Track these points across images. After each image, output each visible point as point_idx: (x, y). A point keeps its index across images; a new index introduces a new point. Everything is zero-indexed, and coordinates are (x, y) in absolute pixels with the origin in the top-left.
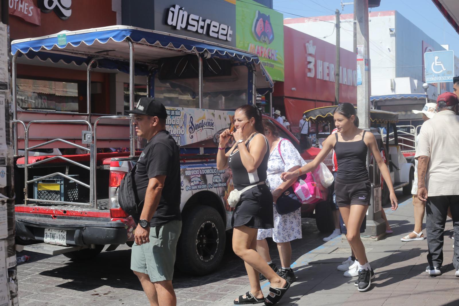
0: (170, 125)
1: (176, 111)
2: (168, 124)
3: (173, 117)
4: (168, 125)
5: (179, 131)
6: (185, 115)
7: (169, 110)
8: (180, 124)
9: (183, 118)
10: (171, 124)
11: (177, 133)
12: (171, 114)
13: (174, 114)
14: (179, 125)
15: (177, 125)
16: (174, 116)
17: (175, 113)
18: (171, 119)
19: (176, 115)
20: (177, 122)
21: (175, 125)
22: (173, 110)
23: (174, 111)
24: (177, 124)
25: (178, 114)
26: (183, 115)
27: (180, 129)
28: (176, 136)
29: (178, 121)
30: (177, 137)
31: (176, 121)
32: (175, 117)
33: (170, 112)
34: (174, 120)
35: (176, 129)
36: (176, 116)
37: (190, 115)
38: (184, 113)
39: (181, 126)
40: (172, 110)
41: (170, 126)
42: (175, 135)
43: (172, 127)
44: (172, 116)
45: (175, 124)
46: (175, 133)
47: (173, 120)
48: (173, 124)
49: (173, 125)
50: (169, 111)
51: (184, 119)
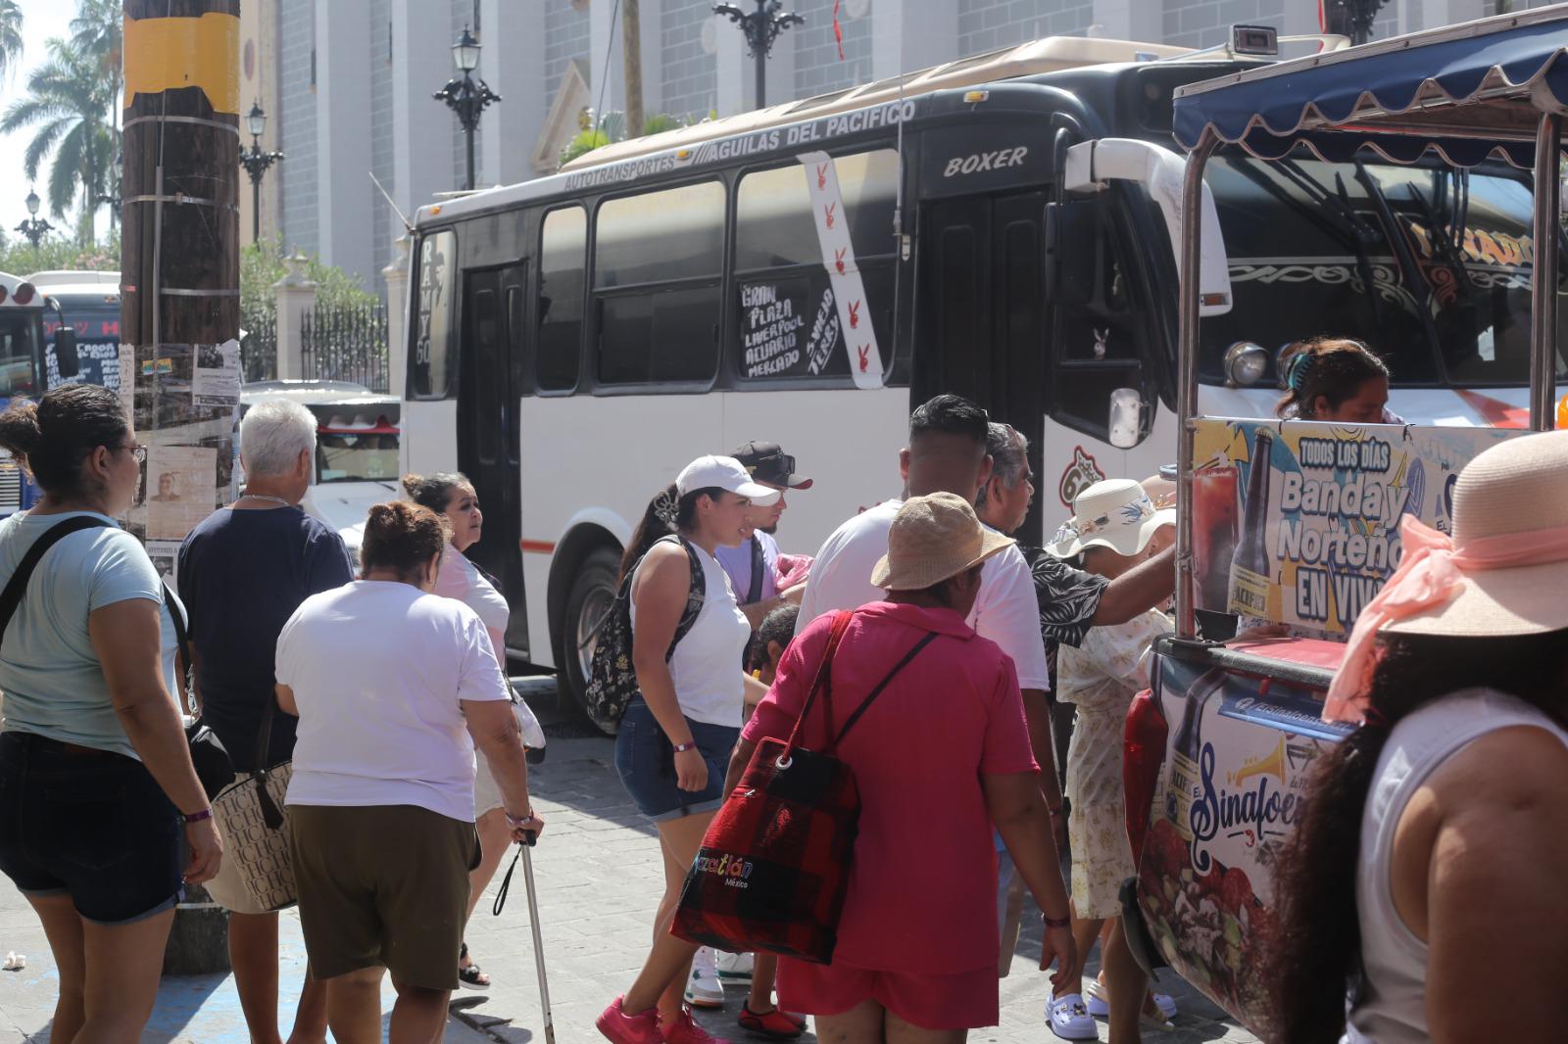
0: (1332, 517)
1: (1365, 447)
2: (1323, 509)
3: (1349, 475)
4: (1323, 514)
5: (1378, 550)
6: (1418, 465)
7: (1328, 441)
8: (1384, 517)
9: (1404, 482)
10: (1335, 510)
11: (1370, 563)
12: (1340, 463)
13: (1354, 464)
14: (1377, 519)
15: (1368, 519)
16: (1354, 470)
17: (1359, 455)
18: (1335, 487)
19: (1364, 465)
20: (1367, 502)
21: (1356, 518)
22: (1351, 442)
23: (1355, 446)
24: (1368, 512)
25: (1377, 463)
26: (1403, 464)
27: (1384, 544)
28: (1366, 578)
29: (1376, 500)
30: (1370, 583)
31: (1364, 498)
32: (1360, 477)
33: (1335, 453)
34: (1352, 494)
35: (1360, 539)
36: (1365, 470)
37: (1445, 467)
38: (1412, 456)
39: (1390, 525)
40: (1344, 443)
41: (1335, 524)
42: (1359, 568)
43: (1342, 530)
44: (1343, 469)
45: (1357, 512)
46: (1355, 562)
47: (1347, 490)
48: (1347, 511)
49: (1347, 517)
50: (1331, 445)
51: (1404, 493)
